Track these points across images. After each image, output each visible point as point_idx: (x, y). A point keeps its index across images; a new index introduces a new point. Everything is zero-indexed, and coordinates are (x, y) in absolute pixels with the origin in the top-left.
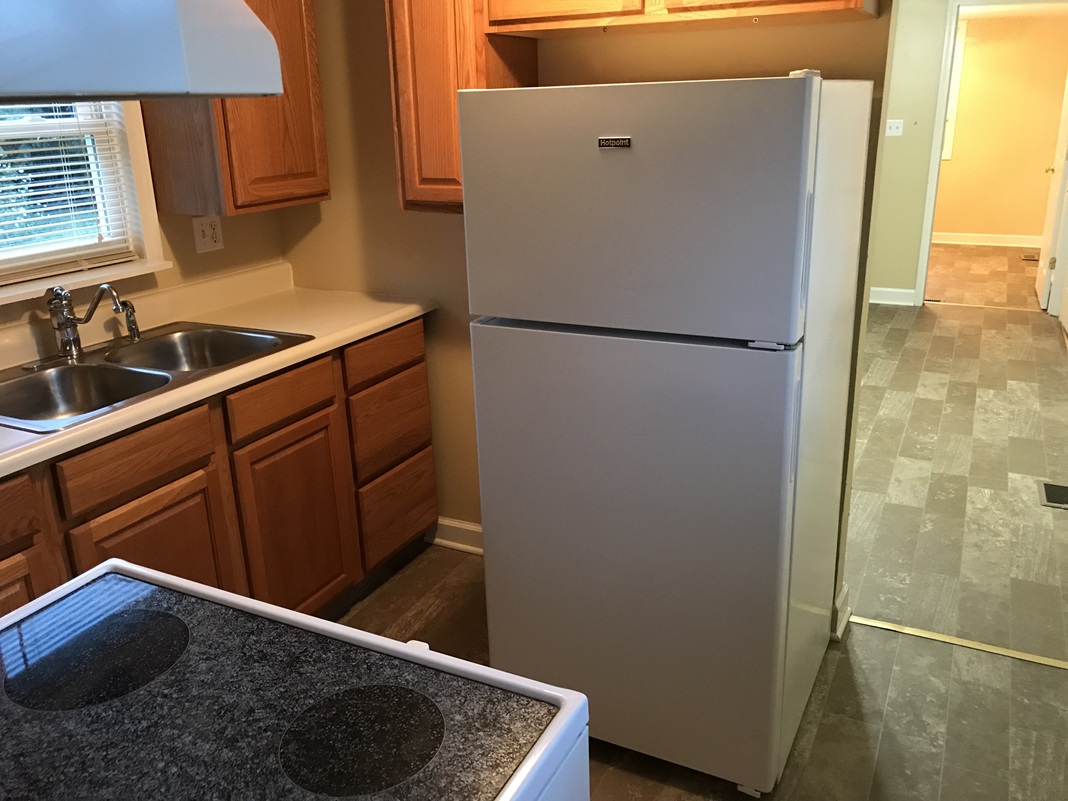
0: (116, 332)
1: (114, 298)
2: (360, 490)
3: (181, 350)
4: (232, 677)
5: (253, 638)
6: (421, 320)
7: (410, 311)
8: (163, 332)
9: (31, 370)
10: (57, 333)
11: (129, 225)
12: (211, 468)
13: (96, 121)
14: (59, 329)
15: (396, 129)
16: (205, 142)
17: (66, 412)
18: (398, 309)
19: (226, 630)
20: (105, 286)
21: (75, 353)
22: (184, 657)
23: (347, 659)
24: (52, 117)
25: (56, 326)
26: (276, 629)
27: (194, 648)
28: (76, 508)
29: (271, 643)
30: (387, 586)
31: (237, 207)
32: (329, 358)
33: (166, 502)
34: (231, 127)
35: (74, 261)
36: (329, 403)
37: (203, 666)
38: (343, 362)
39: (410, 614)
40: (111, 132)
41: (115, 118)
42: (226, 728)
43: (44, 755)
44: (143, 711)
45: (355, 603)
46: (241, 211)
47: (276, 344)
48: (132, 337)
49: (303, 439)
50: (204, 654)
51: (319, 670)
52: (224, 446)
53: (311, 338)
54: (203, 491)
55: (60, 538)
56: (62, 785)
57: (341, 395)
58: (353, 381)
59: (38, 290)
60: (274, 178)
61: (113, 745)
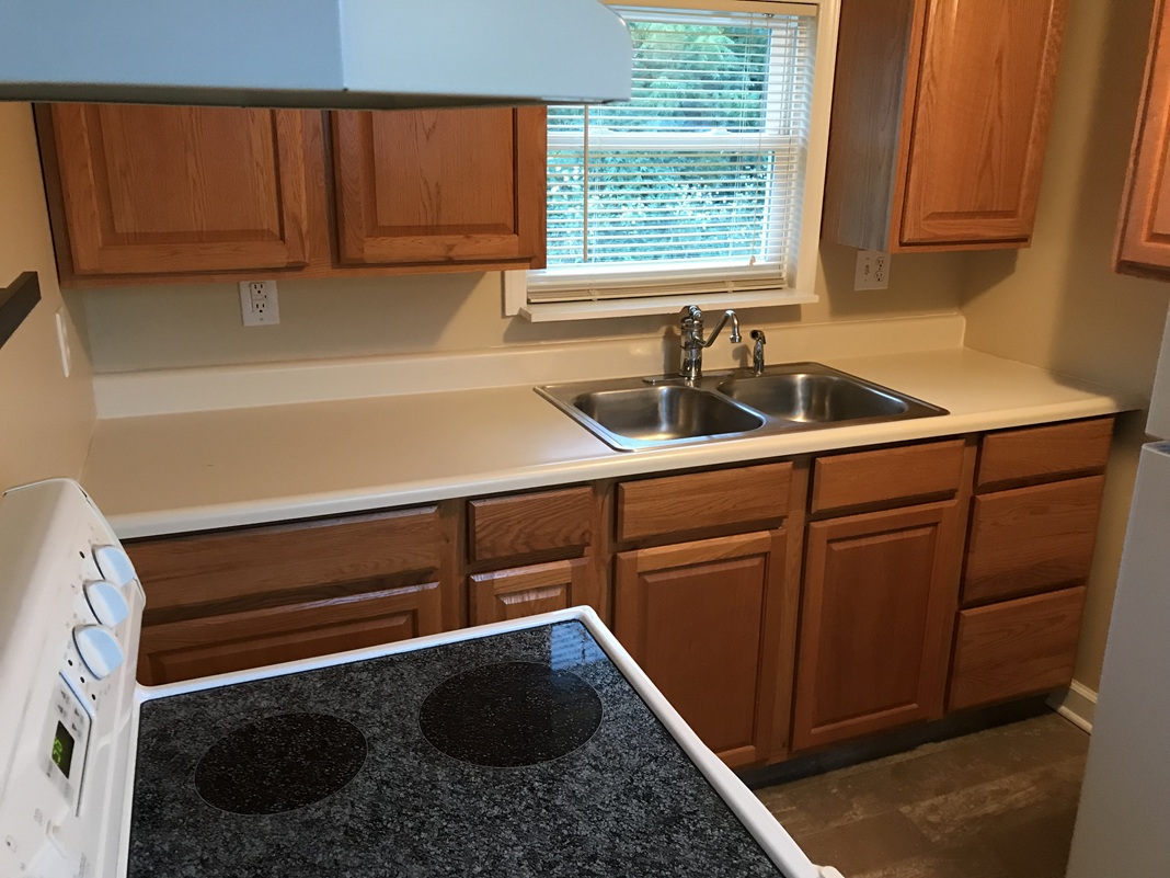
0: (744, 361)
1: (734, 326)
2: (963, 612)
3: (800, 394)
4: (603, 803)
5: (653, 765)
6: (1112, 420)
7: (1100, 405)
8: (787, 370)
9: (648, 383)
10: (683, 351)
11: (787, 250)
12: (780, 532)
13: (782, 137)
14: (685, 348)
15: (1131, 165)
16: (884, 167)
17: (668, 432)
18: (1079, 400)
19: (634, 741)
20: (729, 313)
21: (693, 375)
22: (575, 753)
23: (732, 851)
24: (737, 131)
25: (683, 345)
26: (683, 767)
27: (591, 747)
28: (628, 533)
29: (666, 781)
30: (972, 738)
31: (902, 244)
32: (960, 442)
33: (720, 554)
34: (916, 150)
35: (722, 282)
36: (950, 495)
37: (586, 773)
38: (980, 451)
39: (989, 787)
40: (793, 150)
41: (801, 134)
42: (557, 863)
43: (402, 795)
44: (504, 795)
45: (926, 742)
46: (907, 249)
47: (901, 410)
48: (755, 369)
49: (902, 530)
50: (595, 759)
51: (693, 847)
52: (801, 513)
53: (944, 412)
54: (765, 555)
55: (608, 558)
56: (393, 836)
57: (965, 489)
58: (987, 476)
59: (674, 306)
60: (957, 215)
61: (457, 819)
